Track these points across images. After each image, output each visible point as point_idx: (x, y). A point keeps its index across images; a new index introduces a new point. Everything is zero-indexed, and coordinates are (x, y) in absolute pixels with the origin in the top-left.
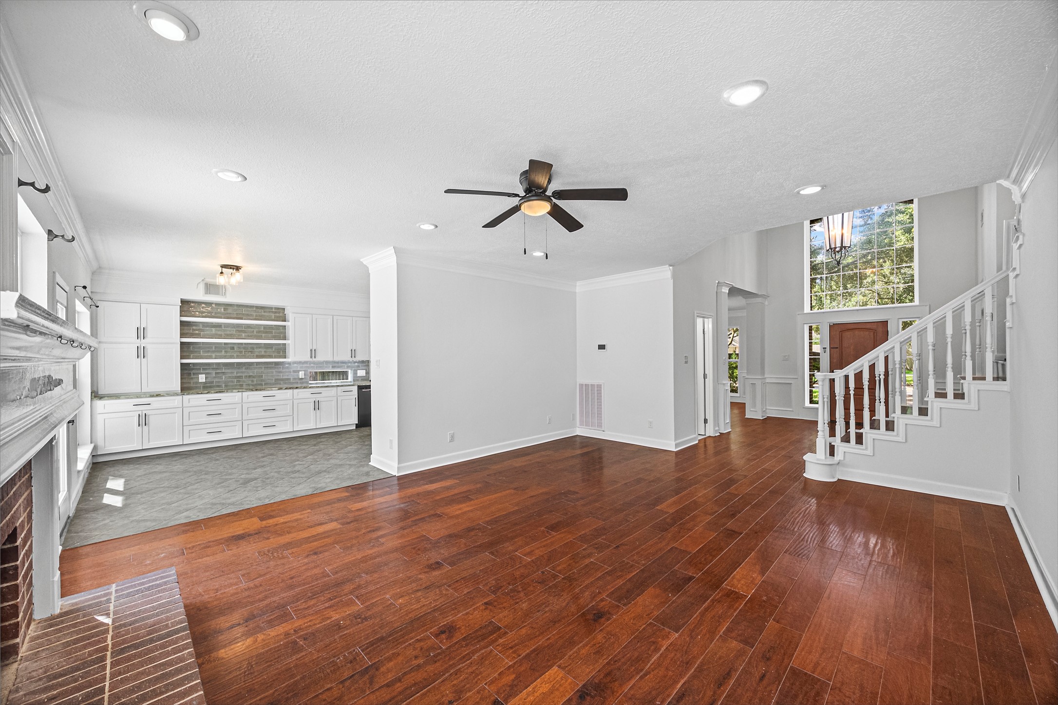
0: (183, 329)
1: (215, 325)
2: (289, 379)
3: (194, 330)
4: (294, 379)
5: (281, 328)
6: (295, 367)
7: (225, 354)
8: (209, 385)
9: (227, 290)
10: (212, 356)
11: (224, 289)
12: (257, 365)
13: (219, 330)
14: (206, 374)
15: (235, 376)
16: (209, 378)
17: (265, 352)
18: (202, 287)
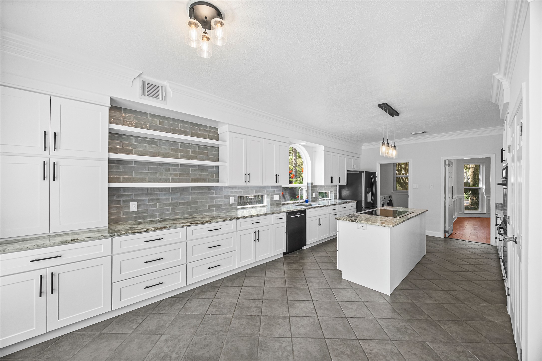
0: (112, 143)
1: (149, 141)
2: (221, 205)
3: (125, 145)
4: (225, 205)
5: (214, 149)
6: (226, 192)
7: (160, 177)
8: (141, 215)
9: (167, 94)
10: (146, 178)
11: (164, 93)
12: (192, 190)
13: (153, 147)
14: (138, 201)
15: (170, 204)
16: (142, 207)
17: (200, 175)
18: (138, 85)
